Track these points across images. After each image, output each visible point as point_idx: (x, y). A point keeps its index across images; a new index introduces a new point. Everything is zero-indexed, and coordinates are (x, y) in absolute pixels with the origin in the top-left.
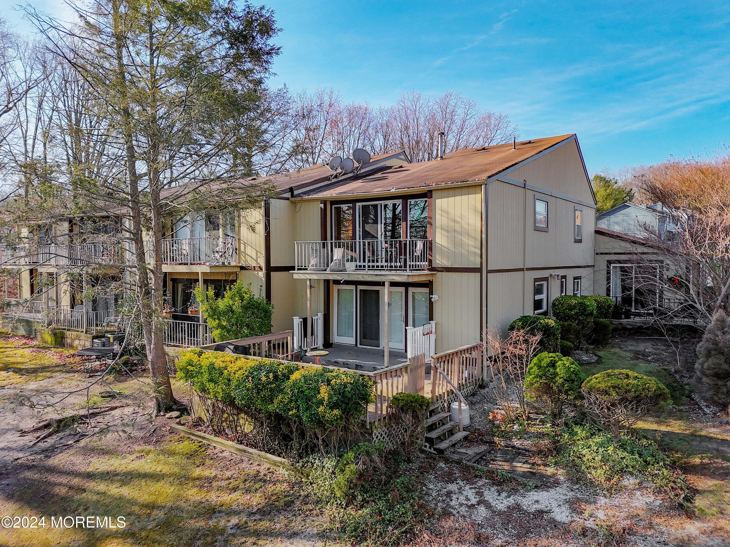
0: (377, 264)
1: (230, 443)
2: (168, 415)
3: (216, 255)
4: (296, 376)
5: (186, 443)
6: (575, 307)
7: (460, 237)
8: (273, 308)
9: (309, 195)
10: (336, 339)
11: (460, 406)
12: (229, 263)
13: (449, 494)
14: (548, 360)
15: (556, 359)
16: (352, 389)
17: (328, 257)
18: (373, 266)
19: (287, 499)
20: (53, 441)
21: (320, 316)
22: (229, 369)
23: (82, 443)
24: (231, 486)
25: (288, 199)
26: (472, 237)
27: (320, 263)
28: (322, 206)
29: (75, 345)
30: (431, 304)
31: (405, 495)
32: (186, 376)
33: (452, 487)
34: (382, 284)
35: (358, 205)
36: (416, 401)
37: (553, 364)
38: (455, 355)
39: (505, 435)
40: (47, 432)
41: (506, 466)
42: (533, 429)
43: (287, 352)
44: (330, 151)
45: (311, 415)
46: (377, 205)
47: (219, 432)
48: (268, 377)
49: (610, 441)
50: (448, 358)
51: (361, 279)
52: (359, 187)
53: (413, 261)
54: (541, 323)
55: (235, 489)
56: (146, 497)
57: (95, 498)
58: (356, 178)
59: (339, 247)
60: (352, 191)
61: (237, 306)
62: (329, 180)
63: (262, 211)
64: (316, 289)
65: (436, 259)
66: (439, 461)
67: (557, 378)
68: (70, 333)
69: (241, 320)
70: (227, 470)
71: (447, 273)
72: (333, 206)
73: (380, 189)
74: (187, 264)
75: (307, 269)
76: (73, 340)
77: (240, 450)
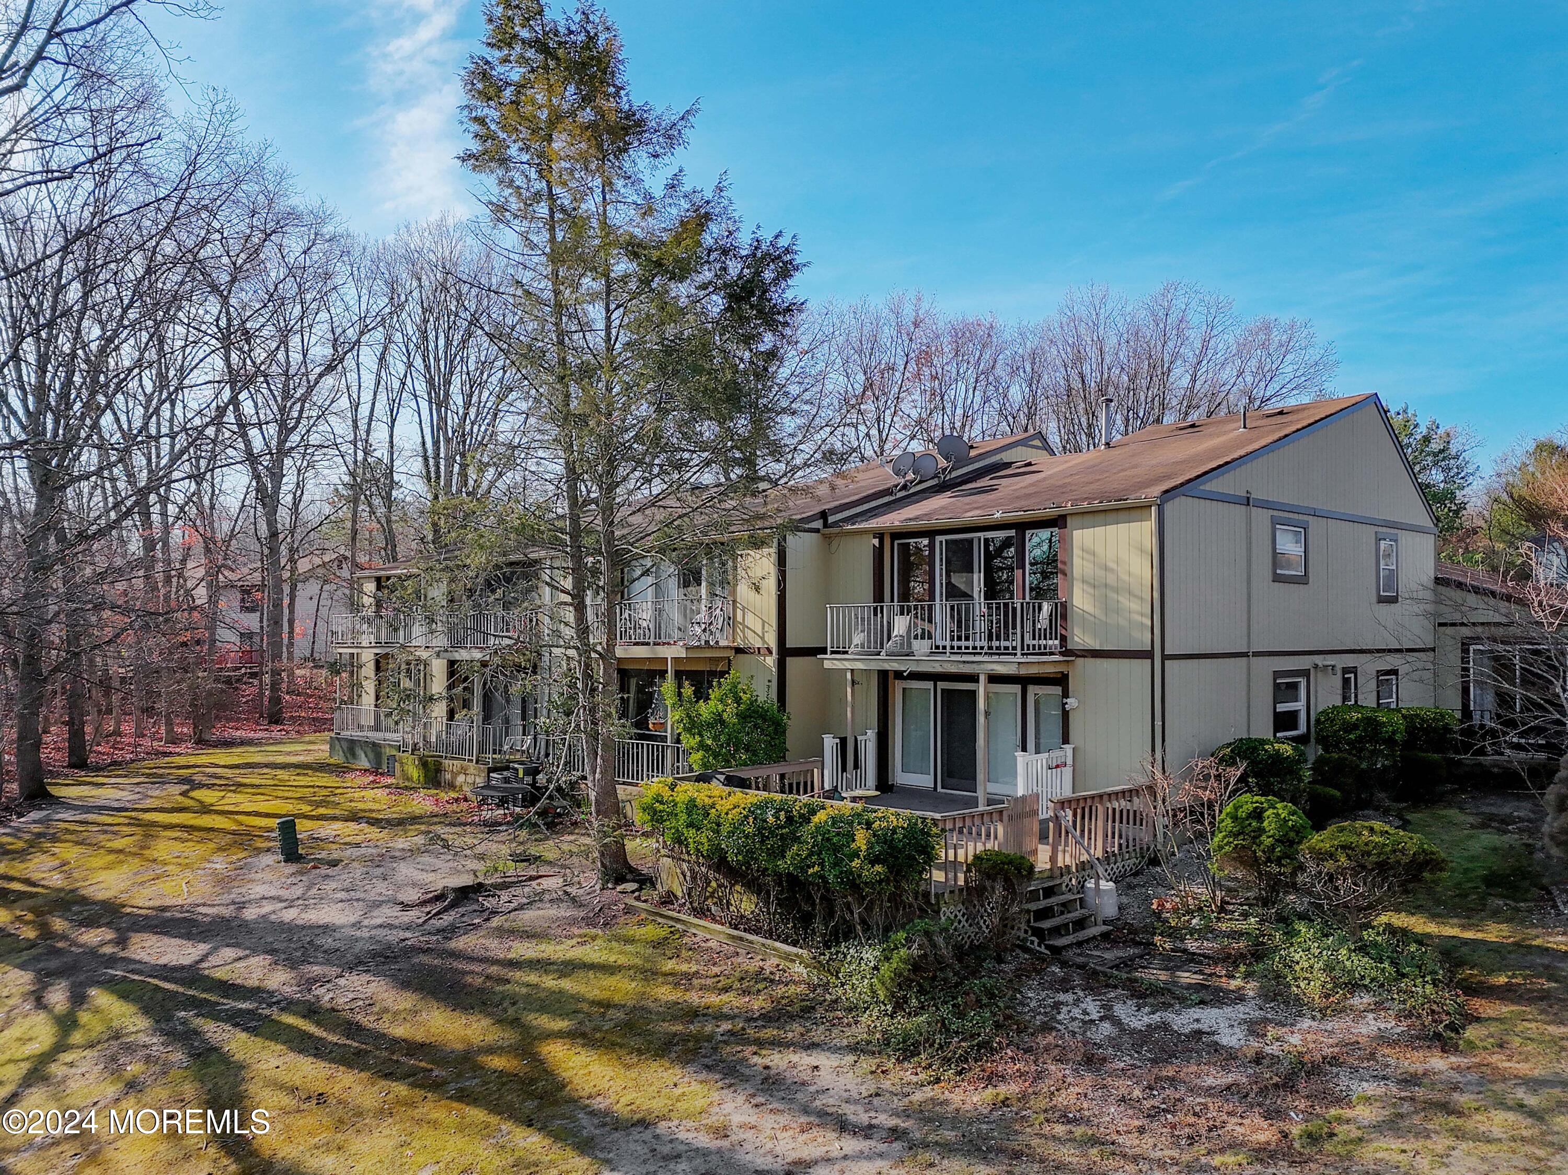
0: (967, 643)
1: (718, 927)
2: (619, 888)
3: (697, 628)
4: (820, 817)
5: (650, 927)
6: (1355, 726)
7: (1115, 596)
8: (789, 718)
9: (853, 524)
10: (900, 777)
11: (1097, 884)
12: (717, 642)
13: (1057, 1006)
14: (1250, 807)
15: (1265, 805)
16: (905, 836)
17: (882, 631)
18: (959, 648)
19: (805, 1003)
20: (451, 918)
21: (871, 734)
22: (718, 807)
23: (496, 922)
24: (720, 985)
25: (817, 531)
26: (1135, 596)
27: (869, 642)
28: (876, 542)
29: (458, 784)
30: (1065, 715)
31: (985, 1000)
32: (652, 820)
33: (1068, 997)
34: (974, 678)
35: (939, 538)
36: (1010, 862)
37: (1258, 814)
38: (1097, 799)
39: (1173, 933)
40: (439, 906)
41: (1163, 976)
42: (1224, 926)
43: (812, 791)
44: (914, 414)
45: (841, 872)
46: (970, 541)
47: (701, 912)
48: (778, 818)
49: (1343, 941)
50: (1082, 804)
51: (938, 669)
52: (942, 508)
53: (1034, 639)
54: (1266, 751)
55: (726, 990)
56: (596, 992)
57: (524, 990)
58: (942, 488)
59: (902, 614)
60: (927, 515)
61: (730, 713)
62: (891, 494)
63: (774, 558)
64: (865, 685)
65: (1073, 634)
66: (1050, 964)
67: (1263, 838)
68: (451, 762)
69: (736, 738)
70: (714, 965)
71: (1093, 660)
72: (896, 542)
73: (977, 512)
74: (648, 644)
75: (846, 653)
76: (455, 775)
77: (733, 937)
